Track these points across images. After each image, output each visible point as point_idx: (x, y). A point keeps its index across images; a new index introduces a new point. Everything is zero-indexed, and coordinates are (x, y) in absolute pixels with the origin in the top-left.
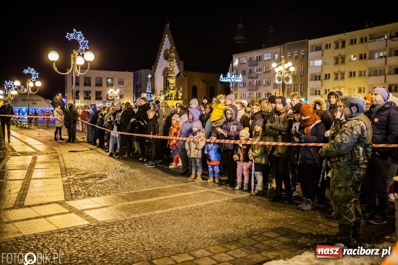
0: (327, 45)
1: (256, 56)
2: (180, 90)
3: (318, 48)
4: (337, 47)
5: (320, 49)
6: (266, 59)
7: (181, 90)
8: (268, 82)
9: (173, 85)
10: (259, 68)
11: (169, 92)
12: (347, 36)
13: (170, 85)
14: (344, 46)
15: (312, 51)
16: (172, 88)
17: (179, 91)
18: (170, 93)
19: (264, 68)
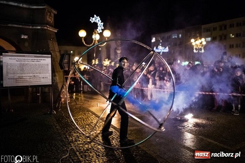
0: (214, 28)
1: (166, 36)
3: (208, 30)
4: (221, 29)
5: (209, 31)
6: (173, 37)
10: (169, 43)
12: (228, 22)
14: (225, 28)
15: (204, 32)
19: (173, 43)
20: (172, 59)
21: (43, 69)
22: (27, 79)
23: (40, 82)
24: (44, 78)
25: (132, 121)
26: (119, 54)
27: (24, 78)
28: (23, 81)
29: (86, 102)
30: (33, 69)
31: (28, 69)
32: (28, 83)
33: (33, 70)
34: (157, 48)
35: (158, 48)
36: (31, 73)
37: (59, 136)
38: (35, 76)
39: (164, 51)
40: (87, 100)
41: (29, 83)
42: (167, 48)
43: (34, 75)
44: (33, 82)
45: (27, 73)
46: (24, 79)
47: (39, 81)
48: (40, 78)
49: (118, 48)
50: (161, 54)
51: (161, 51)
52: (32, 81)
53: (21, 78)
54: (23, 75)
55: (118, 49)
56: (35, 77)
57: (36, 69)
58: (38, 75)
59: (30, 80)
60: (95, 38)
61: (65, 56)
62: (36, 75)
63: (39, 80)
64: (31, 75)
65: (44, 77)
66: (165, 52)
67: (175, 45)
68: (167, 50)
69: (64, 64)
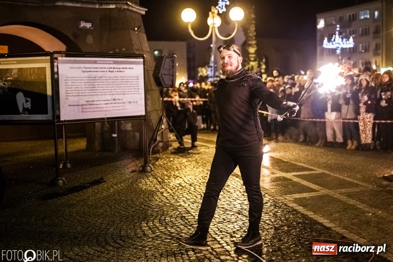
1: (348, 15)
2: (262, 61)
6: (362, 18)
7: (264, 60)
8: (366, 47)
9: (254, 55)
10: (353, 31)
11: (249, 64)
13: (251, 55)
16: (252, 59)
17: (262, 63)
18: (250, 66)
19: (361, 29)
20: (361, 61)
21: (128, 85)
22: (101, 106)
23: (124, 111)
24: (130, 102)
25: (302, 183)
26: (252, 54)
27: (96, 103)
28: (96, 110)
29: (204, 150)
30: (111, 86)
31: (102, 86)
32: (103, 112)
33: (113, 88)
34: (329, 40)
35: (333, 40)
36: (108, 93)
37: (173, 210)
38: (114, 100)
39: (345, 46)
40: (203, 146)
41: (105, 113)
42: (351, 39)
43: (114, 97)
44: (112, 111)
45: (101, 95)
46: (96, 106)
47: (123, 109)
48: (124, 103)
49: (250, 42)
50: (338, 52)
51: (338, 45)
52: (109, 109)
53: (91, 104)
54: (95, 98)
55: (250, 45)
56: (115, 102)
57: (118, 86)
58: (120, 97)
59: (106, 107)
60: (214, 24)
61: (164, 61)
62: (117, 97)
63: (122, 106)
64: (109, 97)
65: (132, 100)
66: (346, 49)
67: (365, 33)
68: (350, 44)
69: (163, 76)
